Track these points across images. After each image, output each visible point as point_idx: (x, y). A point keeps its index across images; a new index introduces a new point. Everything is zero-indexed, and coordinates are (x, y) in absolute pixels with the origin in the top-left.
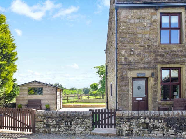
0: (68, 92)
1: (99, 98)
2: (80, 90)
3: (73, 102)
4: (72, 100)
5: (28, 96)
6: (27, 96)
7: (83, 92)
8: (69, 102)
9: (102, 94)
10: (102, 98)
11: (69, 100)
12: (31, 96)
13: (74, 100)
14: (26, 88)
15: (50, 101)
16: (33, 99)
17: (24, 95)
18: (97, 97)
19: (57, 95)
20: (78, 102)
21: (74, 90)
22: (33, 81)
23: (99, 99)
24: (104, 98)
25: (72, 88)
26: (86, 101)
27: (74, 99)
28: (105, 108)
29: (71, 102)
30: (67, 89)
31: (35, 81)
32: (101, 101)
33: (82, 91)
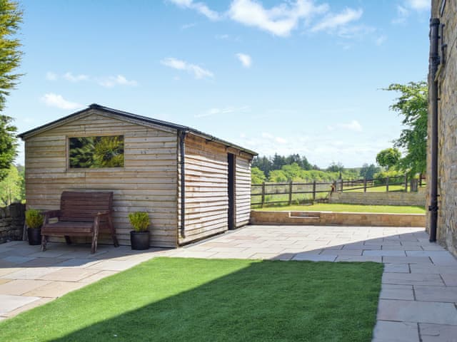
0: (321, 176)
1: (402, 191)
2: (353, 171)
3: (311, 202)
4: (309, 196)
5: (68, 175)
6: (65, 172)
7: (361, 176)
8: (294, 203)
9: (411, 177)
10: (412, 190)
11: (295, 197)
12: (79, 175)
13: (314, 195)
14: (61, 140)
15: (151, 198)
16: (88, 186)
17: (54, 170)
18: (392, 188)
19: (183, 169)
20: (327, 203)
21: (337, 171)
22: (87, 110)
23: (398, 194)
24: (417, 191)
25: (333, 167)
26: (353, 199)
27: (314, 192)
28: (423, 229)
29: (304, 202)
30: (319, 170)
31: (95, 107)
32: (406, 200)
33: (359, 175)
